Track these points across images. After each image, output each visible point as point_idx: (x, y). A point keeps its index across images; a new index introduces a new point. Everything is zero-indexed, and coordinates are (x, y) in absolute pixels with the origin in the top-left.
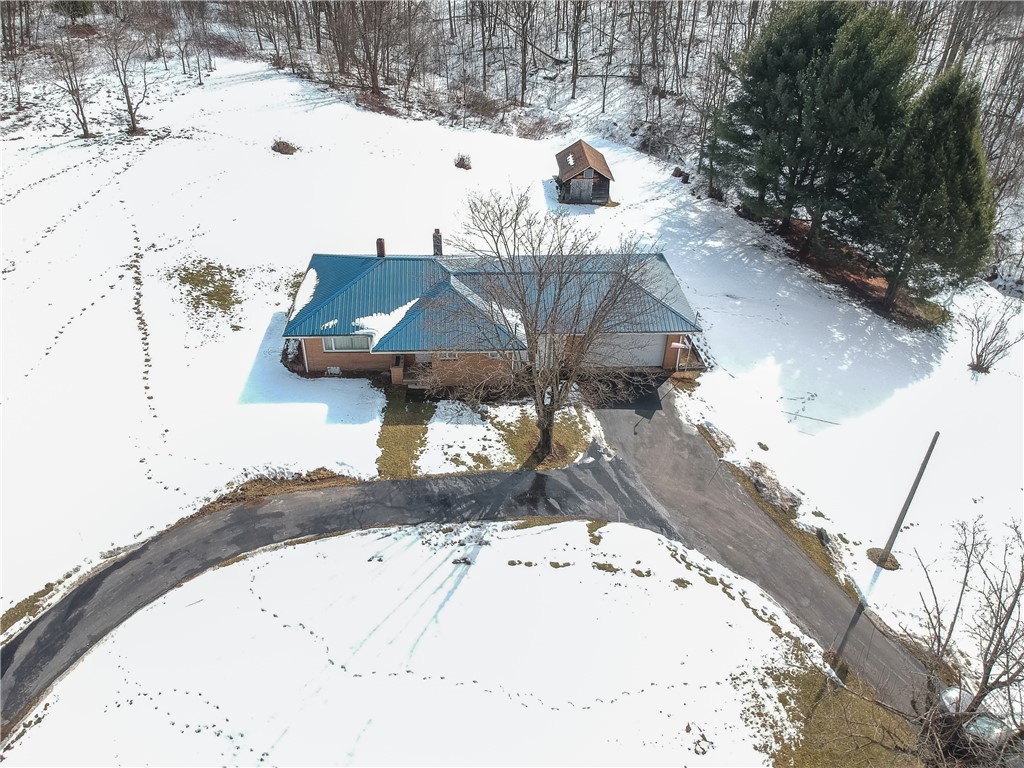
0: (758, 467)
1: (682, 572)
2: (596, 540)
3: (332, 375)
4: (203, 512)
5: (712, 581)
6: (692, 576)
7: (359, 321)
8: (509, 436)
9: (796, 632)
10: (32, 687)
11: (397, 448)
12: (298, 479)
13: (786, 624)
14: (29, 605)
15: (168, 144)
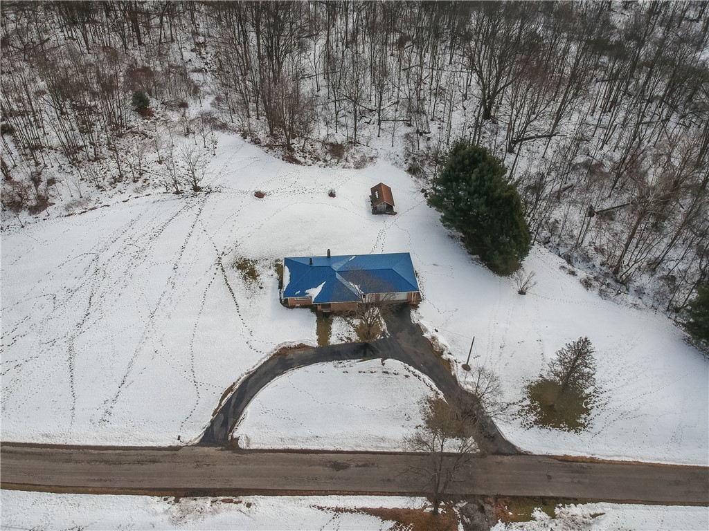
0: (434, 338)
1: (407, 373)
2: (383, 364)
3: (297, 307)
4: (271, 359)
5: (415, 376)
6: (410, 374)
7: (307, 291)
8: (358, 331)
9: (437, 390)
10: (239, 410)
11: (324, 332)
12: (295, 348)
13: (434, 387)
14: (230, 389)
15: (212, 196)
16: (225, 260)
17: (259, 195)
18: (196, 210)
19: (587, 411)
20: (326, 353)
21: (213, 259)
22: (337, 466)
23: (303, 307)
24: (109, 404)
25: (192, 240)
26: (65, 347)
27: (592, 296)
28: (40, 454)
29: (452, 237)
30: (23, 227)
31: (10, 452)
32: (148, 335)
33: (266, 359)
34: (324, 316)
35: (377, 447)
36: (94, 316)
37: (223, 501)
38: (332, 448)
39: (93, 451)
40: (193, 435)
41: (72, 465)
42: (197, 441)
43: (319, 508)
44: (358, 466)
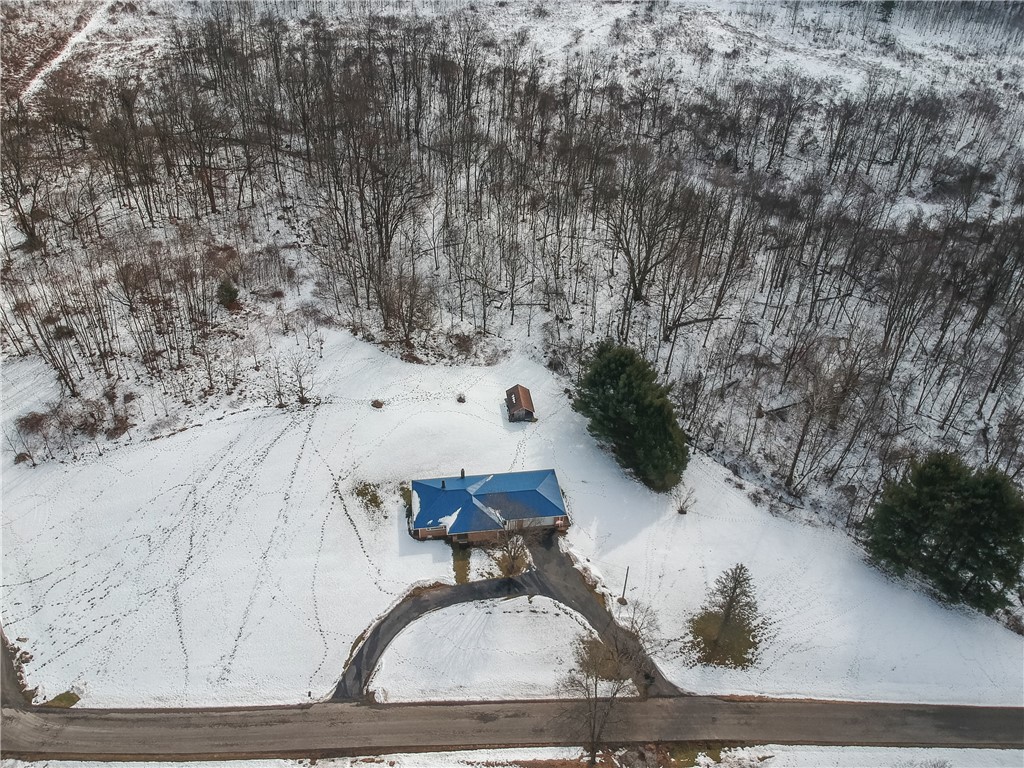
0: (585, 569)
1: (557, 611)
2: (530, 602)
3: (429, 539)
4: (404, 601)
5: (567, 613)
6: (560, 612)
7: (441, 520)
8: (499, 564)
9: (591, 628)
10: (373, 661)
11: (461, 568)
12: (430, 587)
13: (588, 625)
14: (361, 638)
15: (322, 408)
16: (342, 486)
17: (377, 404)
18: (305, 426)
19: (754, 645)
20: (466, 592)
21: (328, 486)
22: (484, 718)
23: (436, 538)
24: (226, 661)
25: (303, 463)
26: (169, 597)
27: (760, 513)
28: (154, 720)
29: (602, 447)
30: (101, 455)
31: (120, 720)
32: (263, 579)
33: (398, 602)
34: (461, 549)
35: (528, 695)
36: (198, 560)
37: (363, 761)
38: (478, 699)
39: (214, 714)
40: (324, 690)
41: (191, 730)
42: (329, 697)
43: (468, 763)
44: (507, 717)
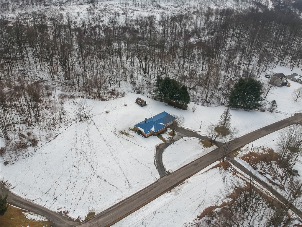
0: (187, 129)
2: (183, 139)
3: (149, 136)
6: (191, 138)
7: (151, 130)
8: (169, 135)
9: (199, 139)
12: (160, 145)
14: (155, 162)
15: (93, 118)
16: (117, 133)
17: (107, 112)
18: (92, 123)
20: (166, 145)
21: (113, 135)
22: (195, 165)
23: (150, 136)
24: (127, 182)
25: (101, 132)
26: (95, 176)
28: (122, 205)
29: (167, 105)
30: (35, 152)
31: (113, 210)
32: (117, 161)
33: (155, 151)
34: (158, 135)
35: (199, 157)
36: (95, 165)
37: (181, 185)
38: (191, 162)
39: (136, 195)
40: (158, 176)
41: (134, 201)
42: (160, 177)
43: (202, 174)
44: (199, 162)
